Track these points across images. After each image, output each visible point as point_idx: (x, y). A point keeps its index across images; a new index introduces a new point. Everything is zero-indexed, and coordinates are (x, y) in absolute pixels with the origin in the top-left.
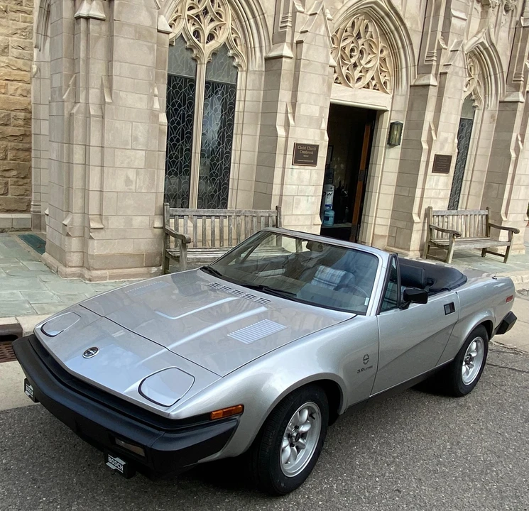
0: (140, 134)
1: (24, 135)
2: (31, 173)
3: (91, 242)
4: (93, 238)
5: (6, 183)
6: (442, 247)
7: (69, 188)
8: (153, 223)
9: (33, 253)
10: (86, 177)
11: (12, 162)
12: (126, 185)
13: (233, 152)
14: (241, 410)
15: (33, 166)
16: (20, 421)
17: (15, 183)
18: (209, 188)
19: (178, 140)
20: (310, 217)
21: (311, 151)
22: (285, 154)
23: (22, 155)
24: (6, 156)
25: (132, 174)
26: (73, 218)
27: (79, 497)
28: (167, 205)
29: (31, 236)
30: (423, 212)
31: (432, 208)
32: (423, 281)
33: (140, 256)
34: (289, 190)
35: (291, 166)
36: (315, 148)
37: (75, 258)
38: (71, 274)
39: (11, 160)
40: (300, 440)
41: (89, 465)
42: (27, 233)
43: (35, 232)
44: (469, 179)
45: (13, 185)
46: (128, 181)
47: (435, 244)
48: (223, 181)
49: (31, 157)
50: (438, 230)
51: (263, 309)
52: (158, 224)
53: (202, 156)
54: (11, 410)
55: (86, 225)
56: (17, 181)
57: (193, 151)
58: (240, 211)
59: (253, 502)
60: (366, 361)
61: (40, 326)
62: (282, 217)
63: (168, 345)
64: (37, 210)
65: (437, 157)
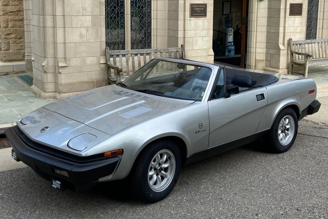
0: (87, 6)
1: (19, 11)
2: (24, 35)
3: (59, 75)
4: (61, 73)
5: (9, 43)
6: (300, 65)
7: (45, 43)
8: (100, 60)
9: (26, 85)
10: (54, 35)
11: (12, 29)
12: (80, 38)
13: (152, 12)
14: (122, 152)
15: (25, 30)
16: (11, 176)
17: (14, 43)
18: (138, 36)
19: (115, 7)
20: (206, 50)
21: (202, 8)
22: (185, 11)
23: (18, 23)
24: (8, 25)
25: (83, 31)
26: (48, 61)
27: (40, 208)
28: (107, 49)
29: (26, 76)
30: (286, 42)
31: (292, 39)
32: (250, 83)
33: (92, 82)
34: (189, 34)
35: (189, 18)
36: (205, 6)
37: (50, 87)
38: (48, 97)
39: (11, 27)
40: (162, 172)
41: (48, 194)
42: (23, 74)
43: (28, 74)
44: (322, 18)
45: (13, 43)
46: (81, 35)
47: (296, 64)
48: (147, 31)
49: (24, 25)
50: (297, 53)
51: (143, 101)
52: (103, 61)
53: (132, 16)
54: (6, 171)
55: (56, 65)
56: (16, 41)
57: (125, 13)
58: (157, 50)
59: (135, 206)
60: (201, 127)
61: (20, 120)
62: (186, 52)
63: (86, 122)
64: (29, 59)
65: (292, 5)
